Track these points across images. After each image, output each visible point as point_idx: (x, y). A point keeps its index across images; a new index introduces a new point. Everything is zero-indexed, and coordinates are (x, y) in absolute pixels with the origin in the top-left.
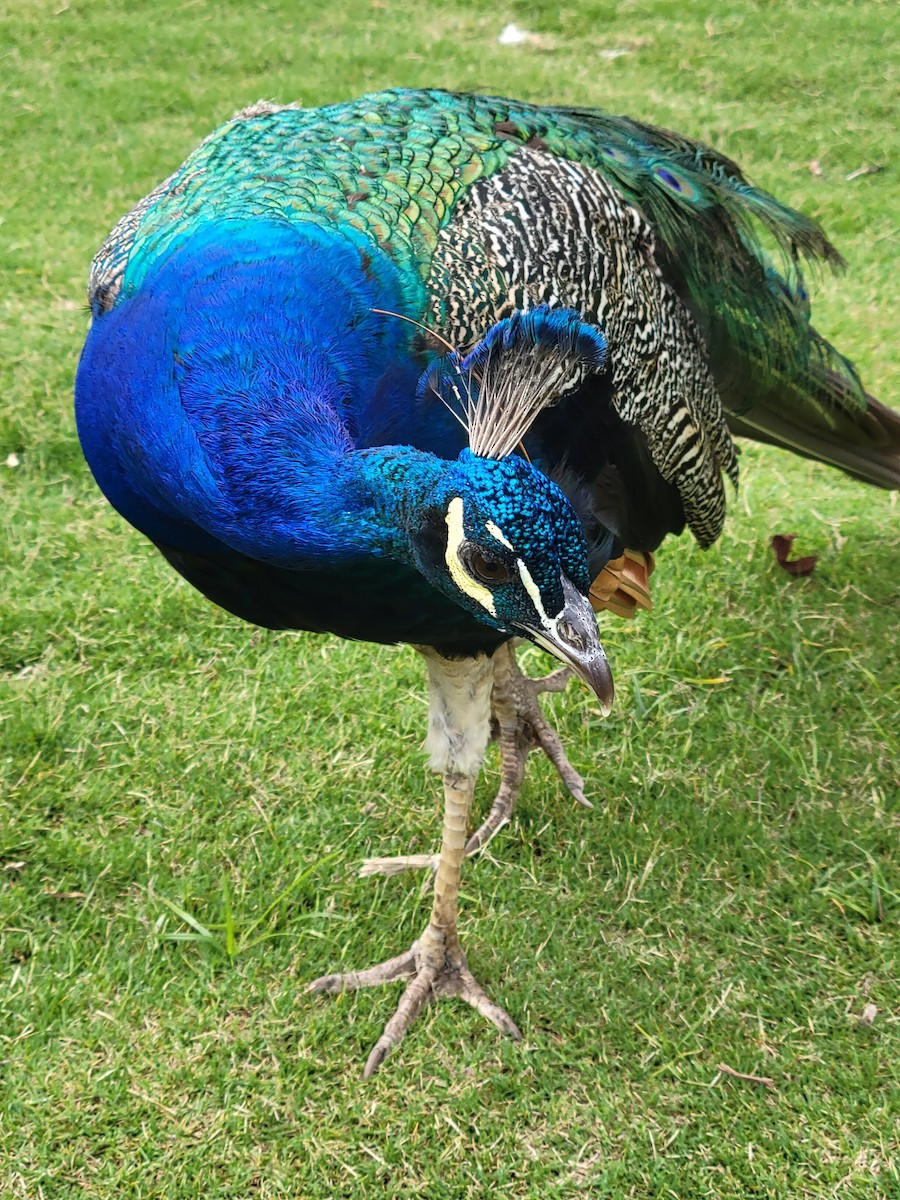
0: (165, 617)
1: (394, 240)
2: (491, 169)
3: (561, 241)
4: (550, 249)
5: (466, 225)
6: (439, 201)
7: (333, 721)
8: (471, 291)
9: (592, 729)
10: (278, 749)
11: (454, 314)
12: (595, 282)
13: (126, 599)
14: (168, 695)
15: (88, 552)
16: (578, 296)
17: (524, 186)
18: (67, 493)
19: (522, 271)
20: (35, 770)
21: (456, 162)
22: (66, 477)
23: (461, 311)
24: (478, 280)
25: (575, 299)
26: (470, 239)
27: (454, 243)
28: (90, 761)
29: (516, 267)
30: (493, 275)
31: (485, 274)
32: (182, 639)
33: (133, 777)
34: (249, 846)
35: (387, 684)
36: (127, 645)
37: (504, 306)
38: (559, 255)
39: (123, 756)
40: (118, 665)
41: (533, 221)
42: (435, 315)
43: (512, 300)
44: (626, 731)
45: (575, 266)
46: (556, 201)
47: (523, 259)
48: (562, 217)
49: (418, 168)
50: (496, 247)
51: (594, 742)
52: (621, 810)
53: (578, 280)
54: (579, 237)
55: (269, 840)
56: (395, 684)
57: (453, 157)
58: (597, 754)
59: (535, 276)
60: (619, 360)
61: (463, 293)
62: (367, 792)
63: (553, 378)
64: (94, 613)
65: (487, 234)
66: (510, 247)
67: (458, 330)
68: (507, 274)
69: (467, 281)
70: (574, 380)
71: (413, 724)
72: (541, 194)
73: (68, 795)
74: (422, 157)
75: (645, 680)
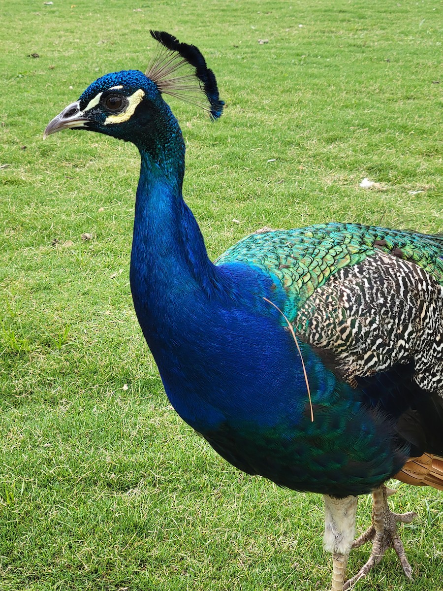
0: (197, 466)
1: (292, 287)
2: (354, 262)
3: (386, 298)
4: (378, 302)
5: (332, 287)
6: (322, 275)
7: (278, 520)
8: (325, 317)
9: (405, 528)
10: (251, 534)
11: (313, 327)
12: (405, 319)
13: (178, 457)
14: (198, 505)
15: (160, 433)
16: (392, 326)
17: (371, 272)
18: (151, 404)
19: (357, 311)
20: (134, 541)
21: (337, 258)
22: (150, 396)
23: (317, 326)
24: (330, 313)
25: (389, 326)
26: (332, 293)
27: (323, 294)
28: (160, 538)
29: (354, 308)
30: (340, 311)
31: (335, 310)
32: (205, 477)
33: (180, 546)
34: (236, 583)
35: (304, 502)
36: (179, 480)
37: (343, 326)
38: (384, 305)
39: (176, 535)
40: (174, 490)
41: (371, 288)
42: (303, 326)
43: (349, 323)
44: (423, 531)
45: (392, 311)
46: (388, 279)
47: (360, 305)
48: (389, 288)
49: (318, 259)
50: (345, 298)
51: (407, 535)
52: (420, 571)
53: (393, 318)
54: (398, 297)
55: (246, 580)
56: (308, 502)
57: (337, 255)
58: (409, 541)
59: (366, 313)
60: (420, 359)
61: (320, 317)
62: (294, 557)
63: (372, 363)
64: (163, 463)
65: (342, 292)
66: (353, 299)
67: (314, 335)
68: (348, 311)
69: (324, 313)
70: (387, 365)
71: (317, 523)
72: (380, 275)
73: (149, 554)
74: (322, 254)
75: (432, 505)
